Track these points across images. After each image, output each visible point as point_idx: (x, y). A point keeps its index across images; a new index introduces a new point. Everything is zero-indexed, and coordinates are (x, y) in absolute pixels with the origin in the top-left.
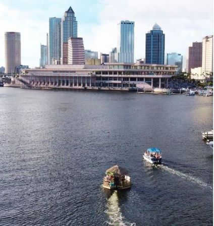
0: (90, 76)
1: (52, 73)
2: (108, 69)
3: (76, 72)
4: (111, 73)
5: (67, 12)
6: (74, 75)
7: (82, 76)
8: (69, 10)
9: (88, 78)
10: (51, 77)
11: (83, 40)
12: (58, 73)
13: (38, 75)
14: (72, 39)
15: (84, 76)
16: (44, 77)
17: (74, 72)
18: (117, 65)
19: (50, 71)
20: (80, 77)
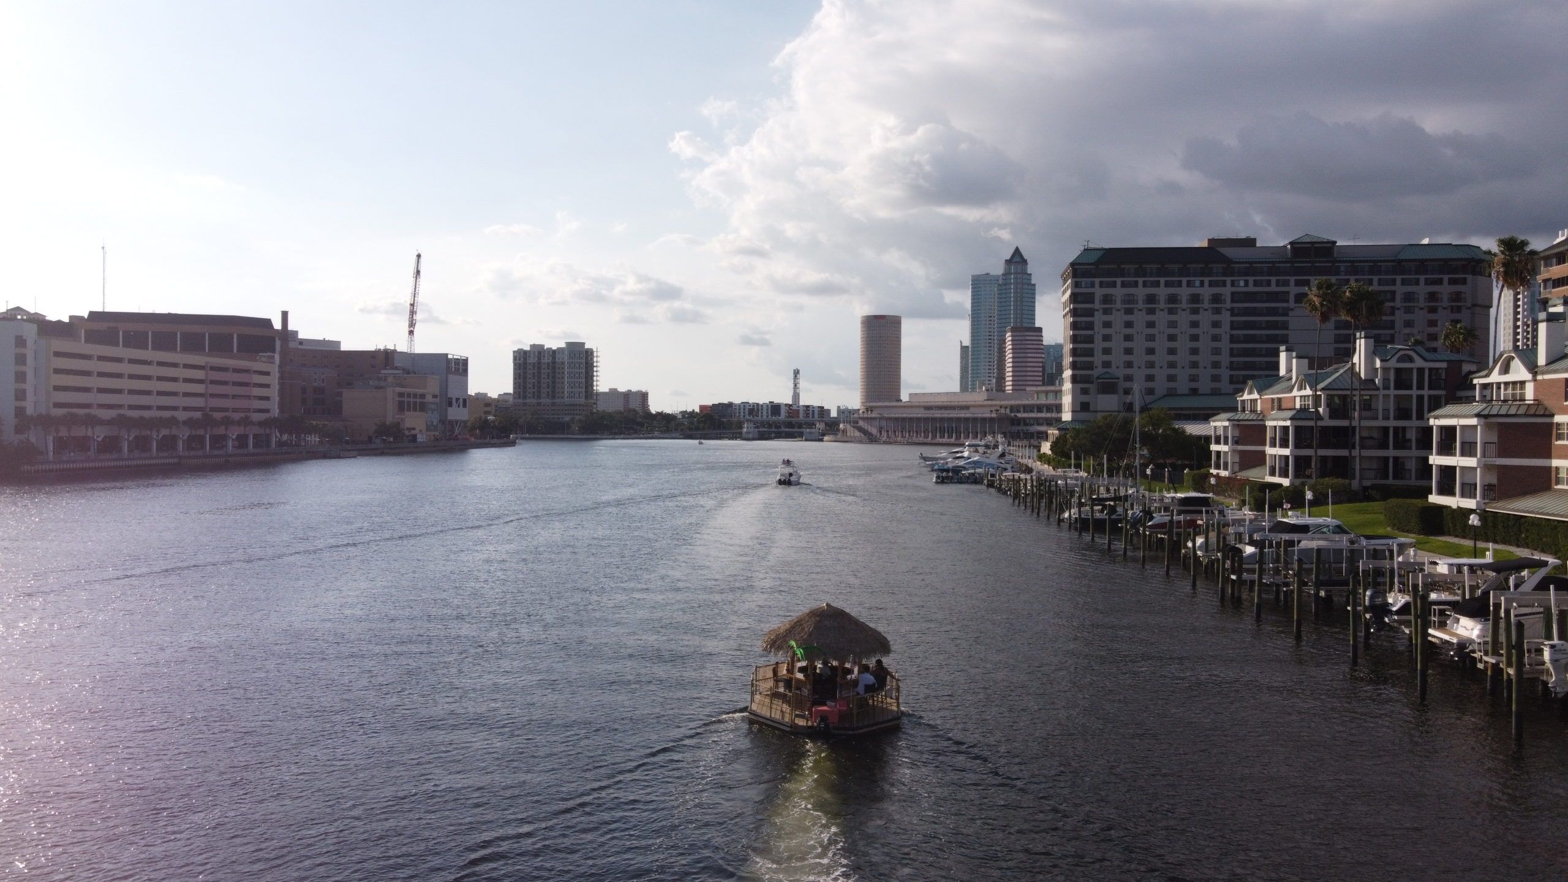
0: (994, 415)
1: (922, 410)
2: (1034, 401)
3: (971, 410)
4: (1040, 409)
5: (1008, 262)
6: (963, 415)
7: (980, 415)
8: (1013, 256)
9: (992, 419)
10: (918, 419)
11: (1044, 333)
12: (948, 412)
13: (893, 416)
14: (1013, 330)
15: (976, 416)
16: (904, 419)
17: (967, 408)
18: (1043, 392)
19: (919, 407)
20: (975, 420)
